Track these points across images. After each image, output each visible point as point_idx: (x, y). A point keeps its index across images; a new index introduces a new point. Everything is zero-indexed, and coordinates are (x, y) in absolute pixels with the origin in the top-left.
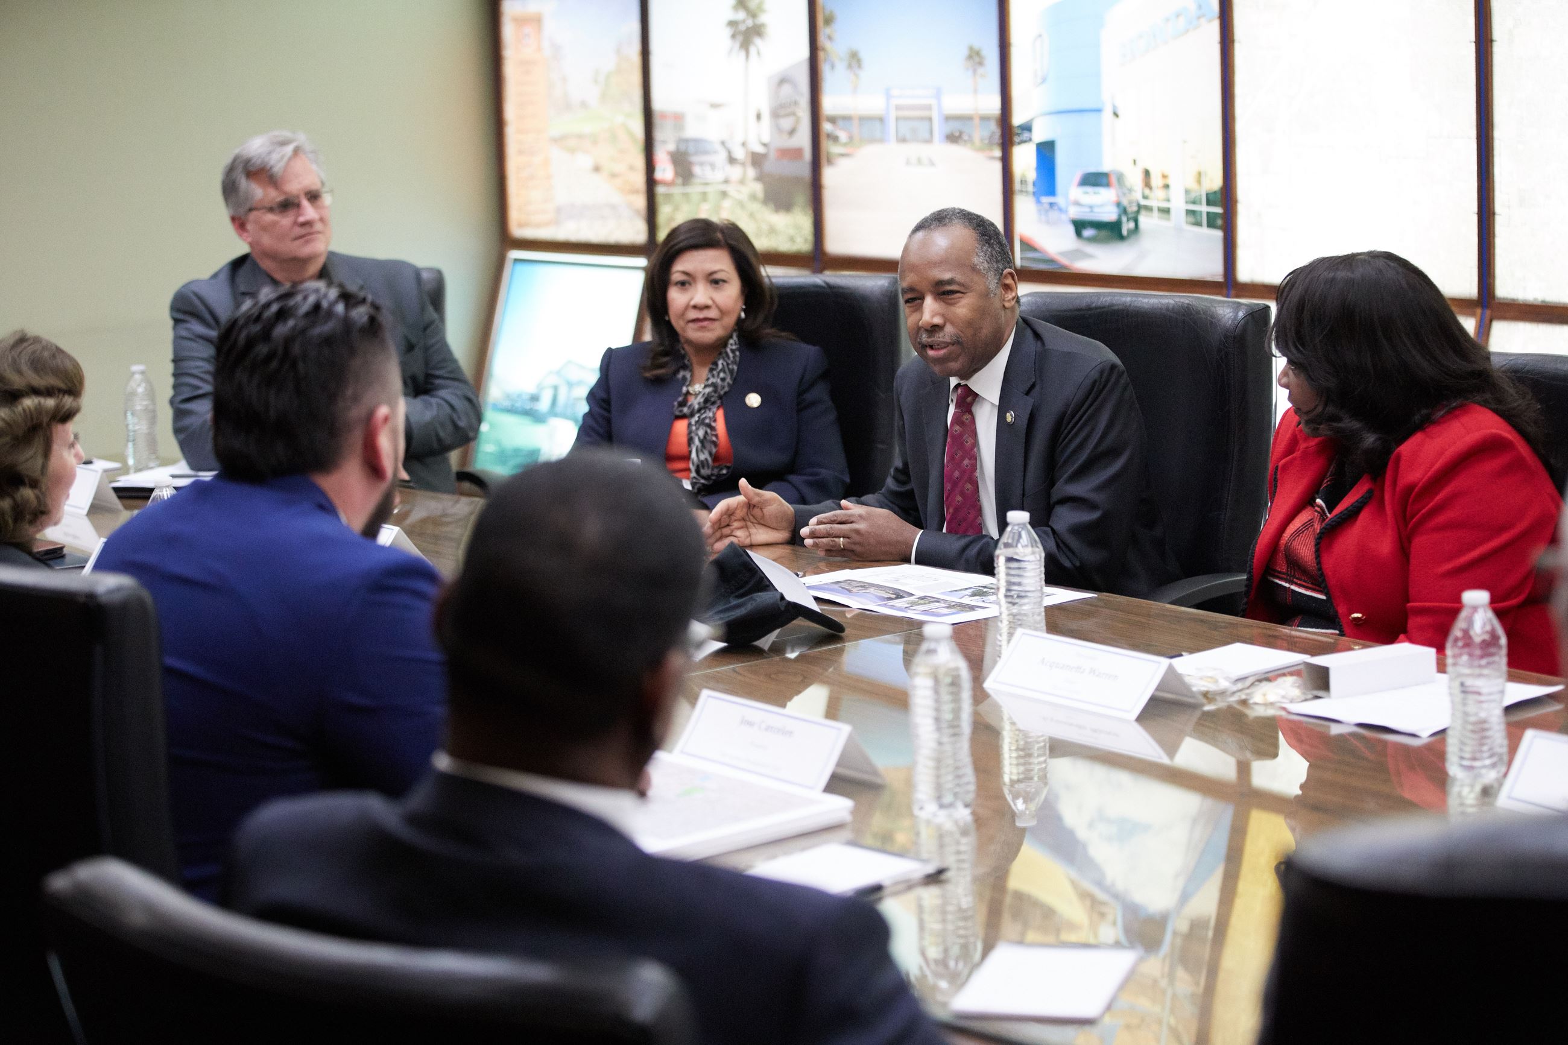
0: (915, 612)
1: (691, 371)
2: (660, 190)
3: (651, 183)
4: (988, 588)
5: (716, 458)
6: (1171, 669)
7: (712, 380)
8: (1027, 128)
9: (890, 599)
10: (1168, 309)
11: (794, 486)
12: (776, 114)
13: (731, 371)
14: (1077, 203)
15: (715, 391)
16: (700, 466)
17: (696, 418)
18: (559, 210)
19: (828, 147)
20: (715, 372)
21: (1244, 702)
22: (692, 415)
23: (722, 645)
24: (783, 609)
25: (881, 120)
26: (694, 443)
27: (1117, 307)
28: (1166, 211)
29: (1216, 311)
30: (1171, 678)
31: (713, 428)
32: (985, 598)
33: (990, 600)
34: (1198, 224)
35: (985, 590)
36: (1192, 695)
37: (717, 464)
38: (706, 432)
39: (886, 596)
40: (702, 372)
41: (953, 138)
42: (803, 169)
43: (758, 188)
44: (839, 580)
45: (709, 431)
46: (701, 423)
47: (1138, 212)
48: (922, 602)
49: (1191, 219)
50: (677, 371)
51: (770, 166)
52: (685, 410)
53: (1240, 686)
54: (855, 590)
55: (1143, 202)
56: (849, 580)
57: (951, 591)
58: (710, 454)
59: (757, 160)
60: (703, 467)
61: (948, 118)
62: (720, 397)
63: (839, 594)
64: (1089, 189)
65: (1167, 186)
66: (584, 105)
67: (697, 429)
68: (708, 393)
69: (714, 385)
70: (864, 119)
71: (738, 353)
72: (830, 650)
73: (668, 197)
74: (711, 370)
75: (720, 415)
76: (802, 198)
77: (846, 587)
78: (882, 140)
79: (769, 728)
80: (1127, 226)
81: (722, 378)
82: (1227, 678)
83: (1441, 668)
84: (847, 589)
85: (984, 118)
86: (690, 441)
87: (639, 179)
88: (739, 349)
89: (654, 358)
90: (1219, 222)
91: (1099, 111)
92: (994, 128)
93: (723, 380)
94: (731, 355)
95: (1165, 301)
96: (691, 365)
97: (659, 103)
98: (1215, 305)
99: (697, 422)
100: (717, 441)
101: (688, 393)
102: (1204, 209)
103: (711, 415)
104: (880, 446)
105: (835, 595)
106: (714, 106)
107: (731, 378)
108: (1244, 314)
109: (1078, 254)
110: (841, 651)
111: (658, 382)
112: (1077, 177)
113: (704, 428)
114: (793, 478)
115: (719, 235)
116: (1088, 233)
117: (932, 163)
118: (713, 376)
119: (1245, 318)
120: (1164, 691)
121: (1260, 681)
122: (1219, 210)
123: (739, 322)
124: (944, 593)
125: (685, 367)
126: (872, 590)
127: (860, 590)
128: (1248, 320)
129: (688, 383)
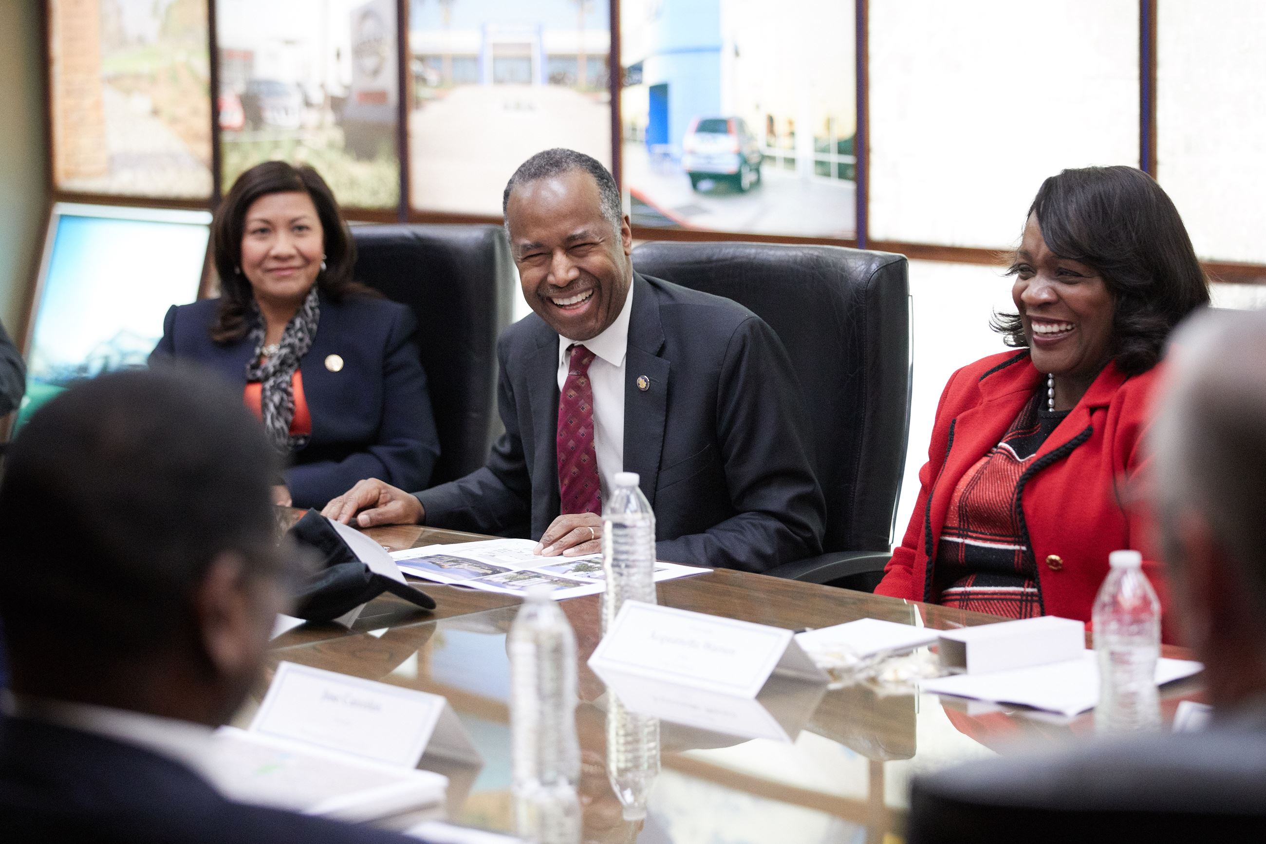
0: (514, 587)
1: (266, 331)
2: (227, 138)
3: (216, 129)
4: (593, 563)
5: (292, 427)
6: (793, 645)
7: (289, 340)
8: (638, 68)
9: (487, 574)
10: (795, 262)
11: (378, 458)
12: (359, 51)
13: (310, 331)
14: (692, 153)
15: (293, 352)
16: (276, 435)
17: (271, 382)
18: (112, 159)
19: (416, 90)
20: (292, 332)
21: (873, 680)
22: (266, 378)
23: (299, 622)
24: (368, 581)
25: (475, 59)
26: (268, 409)
27: (740, 260)
28: (791, 162)
29: (848, 263)
30: (793, 654)
31: (289, 394)
32: (590, 574)
33: (595, 575)
34: (827, 174)
35: (590, 564)
36: (816, 671)
37: (293, 434)
38: (282, 399)
39: (482, 572)
40: (278, 330)
41: (556, 80)
42: (388, 113)
43: (337, 135)
44: (429, 555)
45: (285, 396)
46: (276, 387)
47: (759, 164)
48: (521, 576)
49: (819, 170)
50: (249, 331)
51: (352, 110)
52: (259, 373)
53: (868, 662)
54: (446, 565)
55: (768, 152)
56: (440, 555)
57: (553, 566)
58: (286, 422)
59: (336, 104)
60: (279, 437)
61: (552, 58)
62: (298, 359)
63: (431, 571)
64: (707, 136)
65: (792, 134)
66: (141, 40)
67: (272, 394)
68: (285, 355)
69: (291, 346)
70: (457, 59)
71: (317, 311)
72: (418, 627)
73: (236, 145)
74: (288, 329)
75: (297, 379)
76: (387, 146)
77: (436, 562)
78: (476, 81)
79: (354, 703)
80: (748, 178)
81: (300, 339)
82: (855, 655)
83: (1089, 643)
84: (437, 564)
85: (591, 58)
86: (265, 406)
87: (203, 124)
88: (319, 307)
89: (224, 319)
90: (851, 173)
91: (717, 50)
92: (601, 70)
93: (301, 340)
94: (310, 312)
95: (792, 253)
96: (266, 323)
97: (226, 38)
98: (846, 257)
99: (272, 388)
100: (294, 408)
101: (262, 355)
102: (834, 158)
103: (287, 378)
104: (474, 415)
105: (424, 571)
106: (289, 42)
107: (311, 339)
108: (878, 267)
109: (693, 209)
110: (433, 627)
111: (230, 345)
112: (694, 122)
113: (281, 393)
114: (379, 450)
115: (298, 179)
116: (705, 185)
117: (531, 108)
118: (290, 336)
119: (879, 271)
120: (788, 668)
121: (891, 657)
122: (849, 160)
123: (321, 276)
124: (544, 568)
125: (258, 326)
126: (465, 565)
127: (453, 565)
128: (882, 274)
129: (261, 343)
